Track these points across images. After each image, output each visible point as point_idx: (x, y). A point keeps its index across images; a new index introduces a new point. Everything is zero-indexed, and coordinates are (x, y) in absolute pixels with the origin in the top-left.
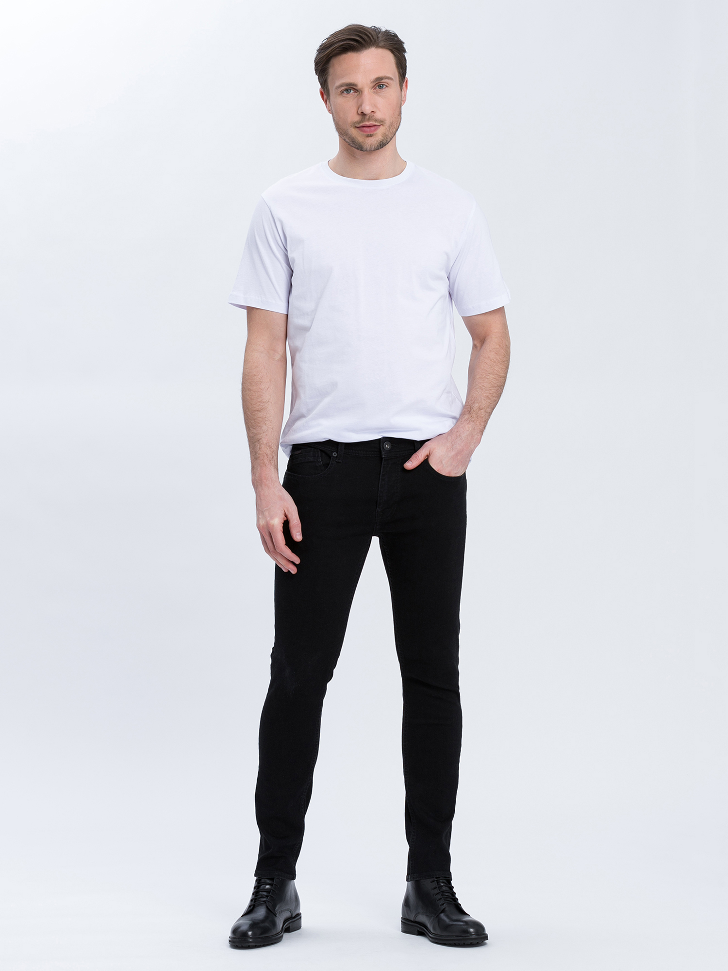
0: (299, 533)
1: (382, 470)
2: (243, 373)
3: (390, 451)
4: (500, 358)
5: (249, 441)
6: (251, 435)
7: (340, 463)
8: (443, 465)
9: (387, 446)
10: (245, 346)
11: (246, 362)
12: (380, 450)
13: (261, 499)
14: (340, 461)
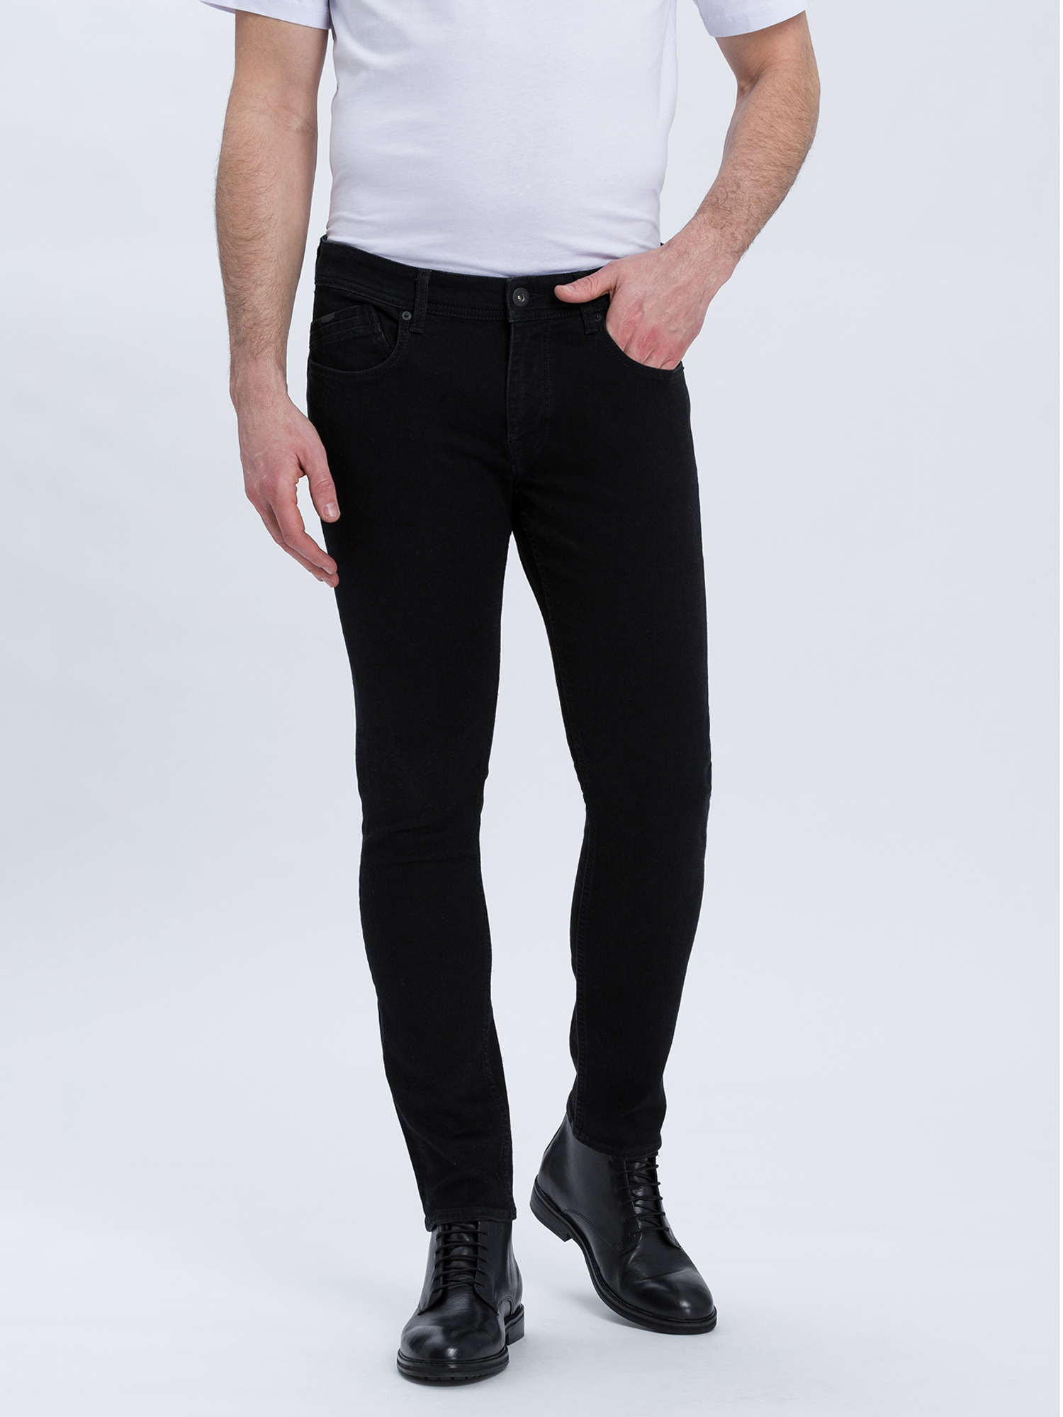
0: (332, 504)
1: (511, 352)
2: (221, 157)
3: (526, 308)
4: (791, 112)
5: (228, 304)
6: (231, 290)
7: (421, 334)
8: (643, 313)
9: (520, 298)
10: (228, 97)
11: (227, 131)
12: (505, 305)
13: (247, 433)
14: (420, 330)
